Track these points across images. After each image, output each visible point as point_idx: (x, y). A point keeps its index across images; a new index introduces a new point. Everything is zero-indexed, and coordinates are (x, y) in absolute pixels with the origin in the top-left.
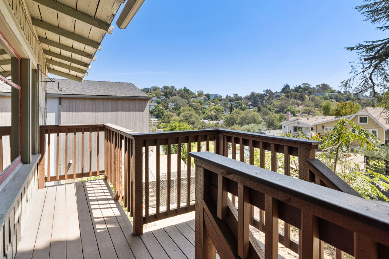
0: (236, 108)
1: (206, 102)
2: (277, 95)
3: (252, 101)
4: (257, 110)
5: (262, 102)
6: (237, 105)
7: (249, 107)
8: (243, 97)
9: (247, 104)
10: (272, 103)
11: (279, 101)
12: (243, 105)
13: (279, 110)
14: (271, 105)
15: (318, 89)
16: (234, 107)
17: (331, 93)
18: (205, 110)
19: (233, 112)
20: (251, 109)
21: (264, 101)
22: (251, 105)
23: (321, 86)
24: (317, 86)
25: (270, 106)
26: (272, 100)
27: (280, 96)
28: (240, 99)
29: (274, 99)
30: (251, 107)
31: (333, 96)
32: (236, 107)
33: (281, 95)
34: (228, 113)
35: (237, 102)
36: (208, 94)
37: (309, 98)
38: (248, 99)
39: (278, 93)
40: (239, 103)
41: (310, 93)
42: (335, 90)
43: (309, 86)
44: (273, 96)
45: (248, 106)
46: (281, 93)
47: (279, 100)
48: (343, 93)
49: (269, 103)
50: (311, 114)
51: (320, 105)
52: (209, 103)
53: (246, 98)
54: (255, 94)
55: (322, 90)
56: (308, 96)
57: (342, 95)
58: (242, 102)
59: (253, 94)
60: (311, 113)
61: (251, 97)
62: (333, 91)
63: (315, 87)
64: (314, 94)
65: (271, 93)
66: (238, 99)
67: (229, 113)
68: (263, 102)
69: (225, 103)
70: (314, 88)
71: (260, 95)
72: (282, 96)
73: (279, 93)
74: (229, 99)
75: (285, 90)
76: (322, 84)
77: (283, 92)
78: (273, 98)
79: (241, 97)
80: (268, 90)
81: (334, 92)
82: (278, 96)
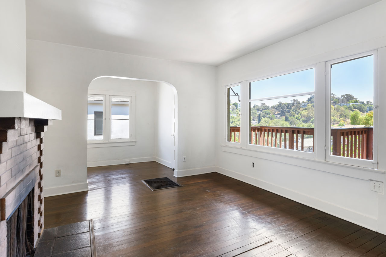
0: (264, 117)
1: (234, 111)
2: (304, 104)
3: (279, 110)
4: (284, 119)
5: (289, 112)
6: (265, 114)
7: (277, 116)
8: (270, 107)
9: (274, 114)
10: (299, 112)
11: (306, 110)
12: (271, 115)
13: (305, 119)
14: (298, 114)
15: (343, 99)
16: (262, 116)
17: (355, 103)
18: (233, 119)
19: (262, 121)
20: (279, 118)
22: (278, 114)
23: (345, 96)
24: (342, 96)
25: (297, 115)
26: (299, 109)
27: (307, 105)
28: (268, 109)
29: (301, 109)
31: (357, 106)
32: (264, 116)
33: (308, 104)
34: (256, 122)
35: (265, 111)
36: (236, 103)
37: (335, 108)
38: (276, 109)
39: (305, 103)
40: (266, 113)
41: (335, 103)
42: (358, 101)
43: (334, 96)
44: (300, 106)
45: (276, 116)
46: (308, 103)
47: (306, 109)
48: (366, 103)
49: (297, 113)
50: (336, 124)
51: (345, 115)
52: (237, 112)
53: (273, 107)
54: (283, 104)
55: (346, 100)
56: (334, 106)
57: (365, 105)
58: (269, 111)
59: (280, 104)
60: (336, 123)
61: (278, 106)
62: (356, 102)
63: (340, 97)
64: (339, 104)
65: (298, 103)
66: (268, 108)
68: (290, 112)
69: (253, 113)
70: (339, 98)
71: (287, 105)
72: (308, 106)
73: (305, 102)
74: (257, 108)
75: (312, 100)
76: (346, 95)
77: (310, 102)
78: (300, 108)
79: (269, 106)
80: (295, 99)
81: (358, 102)
82: (305, 106)
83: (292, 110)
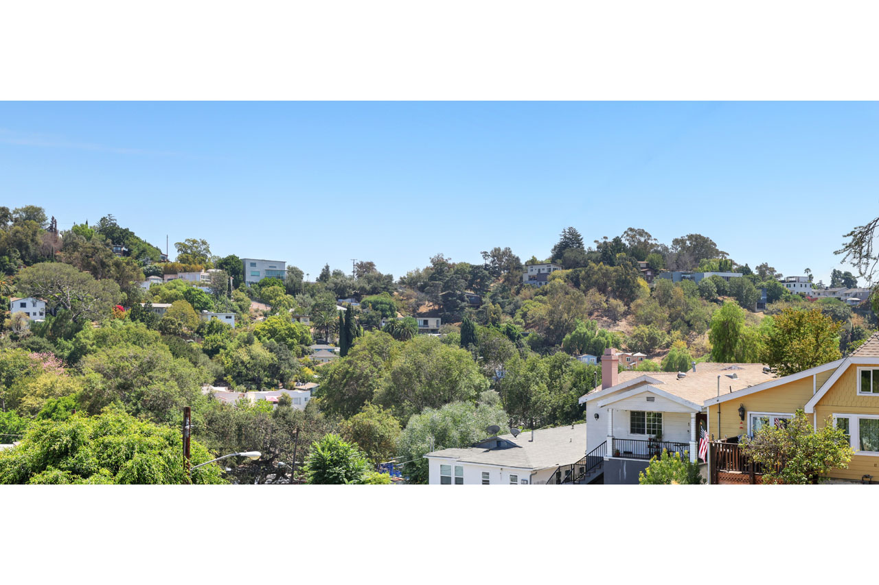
0: (370, 329)
1: (224, 297)
2: (535, 273)
3: (436, 297)
4: (457, 336)
5: (476, 303)
6: (372, 313)
7: (426, 322)
8: (396, 279)
9: (414, 311)
10: (517, 307)
11: (545, 298)
12: (399, 316)
13: (542, 335)
14: (512, 314)
15: (679, 255)
16: (361, 322)
17: (721, 270)
18: (218, 337)
19: (357, 347)
20: (434, 331)
21: (486, 300)
22: (432, 314)
23: (688, 242)
24: (676, 242)
25: (508, 319)
26: (518, 293)
27: (549, 277)
28: (385, 289)
29: (525, 292)
30: (432, 323)
31: (727, 284)
32: (369, 324)
33: (552, 273)
34: (331, 351)
35: (373, 298)
36: (233, 257)
37: (652, 289)
38: (422, 289)
39: (541, 267)
40: (379, 306)
41: (653, 269)
42: (733, 263)
43: (650, 242)
44: (521, 278)
45: (420, 321)
46: (552, 267)
47: (545, 294)
48: (755, 272)
49: (508, 308)
50: (658, 355)
51: (687, 318)
52: (237, 300)
53: (410, 282)
54: (450, 267)
55: (692, 259)
56: (649, 282)
57: (754, 280)
58: (392, 300)
59: (440, 267)
60: (658, 351)
61: (432, 278)
62: (725, 266)
63: (669, 244)
64: (666, 276)
65: (514, 264)
66: (384, 284)
67: (338, 350)
68: (482, 303)
69: (316, 305)
70: (666, 249)
71: (470, 272)
72: (554, 278)
73: (542, 263)
74: (336, 284)
75: (566, 255)
76: (691, 237)
77: (559, 261)
78: (522, 285)
79: (390, 277)
80: (503, 249)
81: (730, 270)
82: (541, 278)
83: (491, 298)
